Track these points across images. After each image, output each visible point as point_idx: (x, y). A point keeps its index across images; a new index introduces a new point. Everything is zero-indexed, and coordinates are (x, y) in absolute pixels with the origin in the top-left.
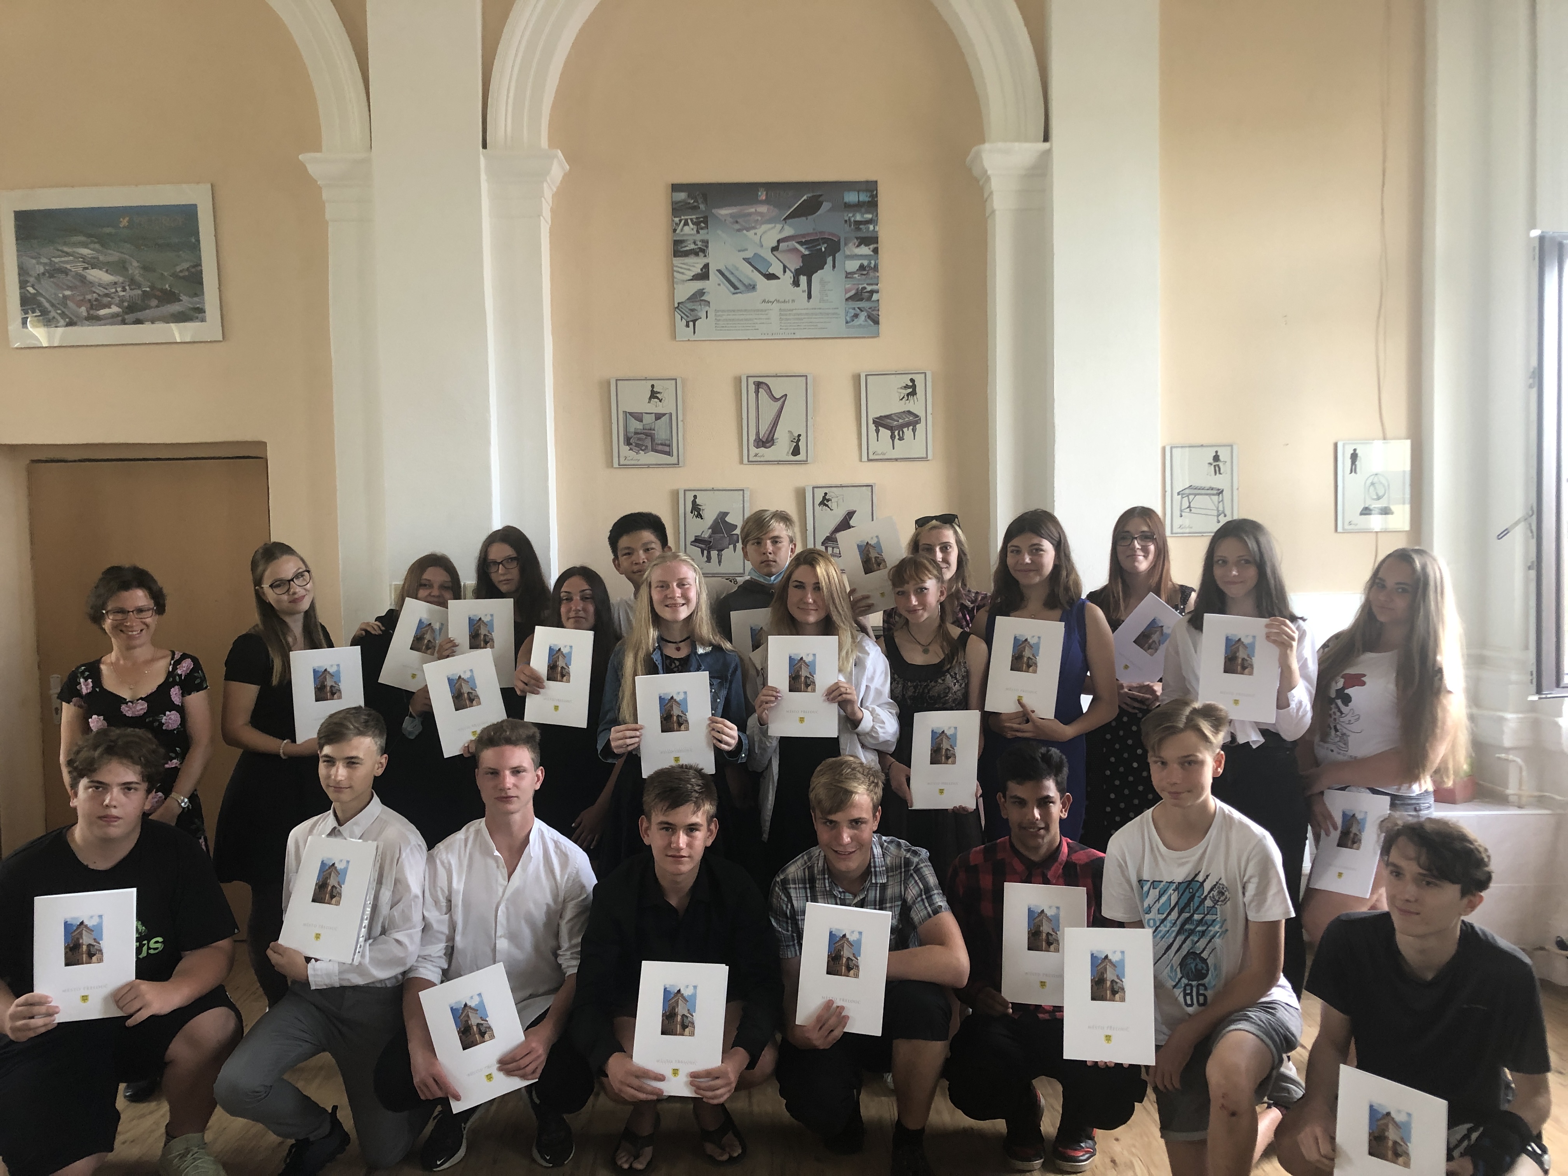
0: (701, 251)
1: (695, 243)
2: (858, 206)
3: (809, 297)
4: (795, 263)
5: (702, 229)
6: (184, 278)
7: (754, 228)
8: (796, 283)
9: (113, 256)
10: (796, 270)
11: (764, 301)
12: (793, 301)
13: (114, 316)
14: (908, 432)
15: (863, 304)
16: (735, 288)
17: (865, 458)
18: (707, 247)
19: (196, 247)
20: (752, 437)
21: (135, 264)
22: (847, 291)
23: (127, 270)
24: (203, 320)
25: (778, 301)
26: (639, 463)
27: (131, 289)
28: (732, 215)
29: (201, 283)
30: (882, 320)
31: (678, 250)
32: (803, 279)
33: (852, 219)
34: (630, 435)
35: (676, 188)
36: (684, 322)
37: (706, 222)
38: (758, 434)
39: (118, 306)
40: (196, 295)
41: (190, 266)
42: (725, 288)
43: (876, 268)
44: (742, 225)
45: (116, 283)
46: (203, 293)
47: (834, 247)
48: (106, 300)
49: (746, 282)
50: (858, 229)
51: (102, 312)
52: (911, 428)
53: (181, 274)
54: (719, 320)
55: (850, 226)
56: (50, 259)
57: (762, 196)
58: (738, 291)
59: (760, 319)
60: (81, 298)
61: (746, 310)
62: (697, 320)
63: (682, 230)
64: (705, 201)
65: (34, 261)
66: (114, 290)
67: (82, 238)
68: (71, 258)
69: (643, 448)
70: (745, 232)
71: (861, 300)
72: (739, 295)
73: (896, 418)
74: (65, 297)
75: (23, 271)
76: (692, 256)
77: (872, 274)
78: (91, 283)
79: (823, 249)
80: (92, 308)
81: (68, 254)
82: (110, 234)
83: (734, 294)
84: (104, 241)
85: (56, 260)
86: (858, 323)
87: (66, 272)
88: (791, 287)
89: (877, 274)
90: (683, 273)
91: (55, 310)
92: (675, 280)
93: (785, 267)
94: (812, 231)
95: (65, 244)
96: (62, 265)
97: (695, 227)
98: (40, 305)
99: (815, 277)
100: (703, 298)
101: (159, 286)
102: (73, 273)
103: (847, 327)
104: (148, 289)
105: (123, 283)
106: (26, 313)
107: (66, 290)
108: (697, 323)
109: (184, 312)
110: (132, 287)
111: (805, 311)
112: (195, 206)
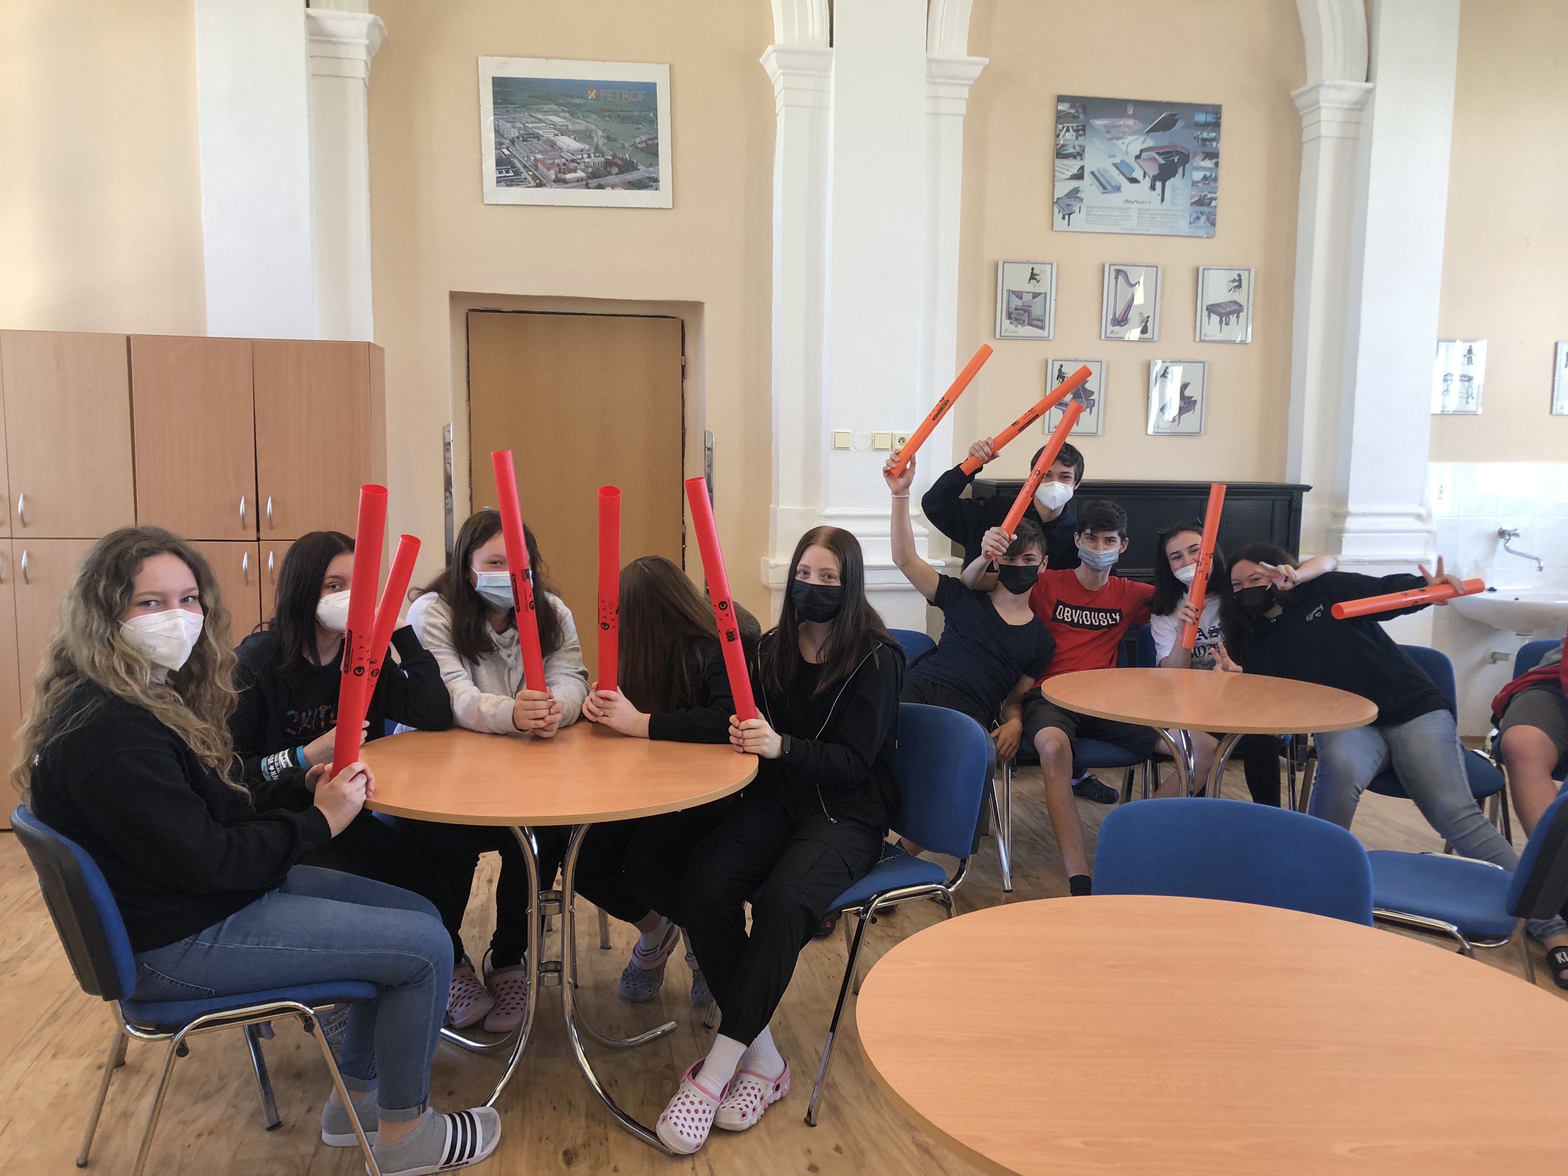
0: (1079, 155)
1: (1074, 147)
2: (1205, 126)
3: (1163, 200)
4: (1153, 171)
5: (1080, 135)
6: (642, 149)
7: (1122, 138)
8: (1153, 188)
9: (582, 125)
10: (1154, 176)
11: (1126, 201)
12: (1150, 202)
13: (578, 180)
14: (1233, 318)
15: (1204, 209)
16: (1104, 188)
17: (1198, 339)
18: (1084, 151)
19: (653, 122)
20: (1110, 317)
21: (600, 133)
22: (1192, 197)
23: (592, 138)
24: (656, 189)
25: (1138, 202)
26: (1017, 335)
27: (595, 156)
28: (1105, 126)
29: (658, 155)
30: (1217, 224)
31: (1060, 153)
32: (1159, 185)
33: (1200, 137)
34: (1011, 311)
35: (1061, 99)
36: (1061, 215)
37: (1084, 130)
38: (1115, 314)
39: (583, 171)
40: (651, 165)
41: (648, 139)
42: (1096, 189)
43: (1216, 180)
44: (1111, 134)
45: (582, 150)
46: (658, 165)
47: (1185, 159)
48: (572, 165)
49: (1114, 184)
50: (1205, 145)
51: (569, 176)
52: (1235, 315)
53: (639, 146)
54: (1090, 215)
55: (1198, 142)
56: (524, 124)
57: (1130, 111)
58: (1106, 191)
59: (1122, 216)
60: (552, 161)
61: (1111, 208)
62: (1072, 213)
63: (1064, 136)
64: (1084, 111)
65: (509, 125)
66: (580, 156)
67: (555, 107)
68: (543, 124)
69: (1021, 322)
70: (1114, 141)
71: (1203, 205)
72: (1107, 194)
73: (1224, 306)
74: (535, 159)
75: (498, 132)
76: (1071, 159)
77: (1212, 184)
78: (560, 149)
79: (1176, 160)
80: (560, 172)
81: (541, 121)
82: (579, 105)
83: (1103, 193)
84: (574, 111)
85: (530, 125)
86: (1199, 225)
87: (538, 137)
88: (1149, 190)
89: (1216, 184)
90: (1063, 173)
91: (527, 172)
92: (1056, 178)
93: (1145, 174)
94: (1167, 144)
95: (538, 111)
96: (534, 130)
97: (1074, 134)
98: (513, 166)
99: (1168, 184)
100: (1078, 195)
101: (620, 155)
102: (544, 138)
103: (1190, 228)
104: (610, 158)
105: (588, 150)
106: (500, 173)
107: (537, 153)
108: (1071, 216)
109: (640, 181)
110: (597, 155)
111: (1158, 212)
112: (655, 84)
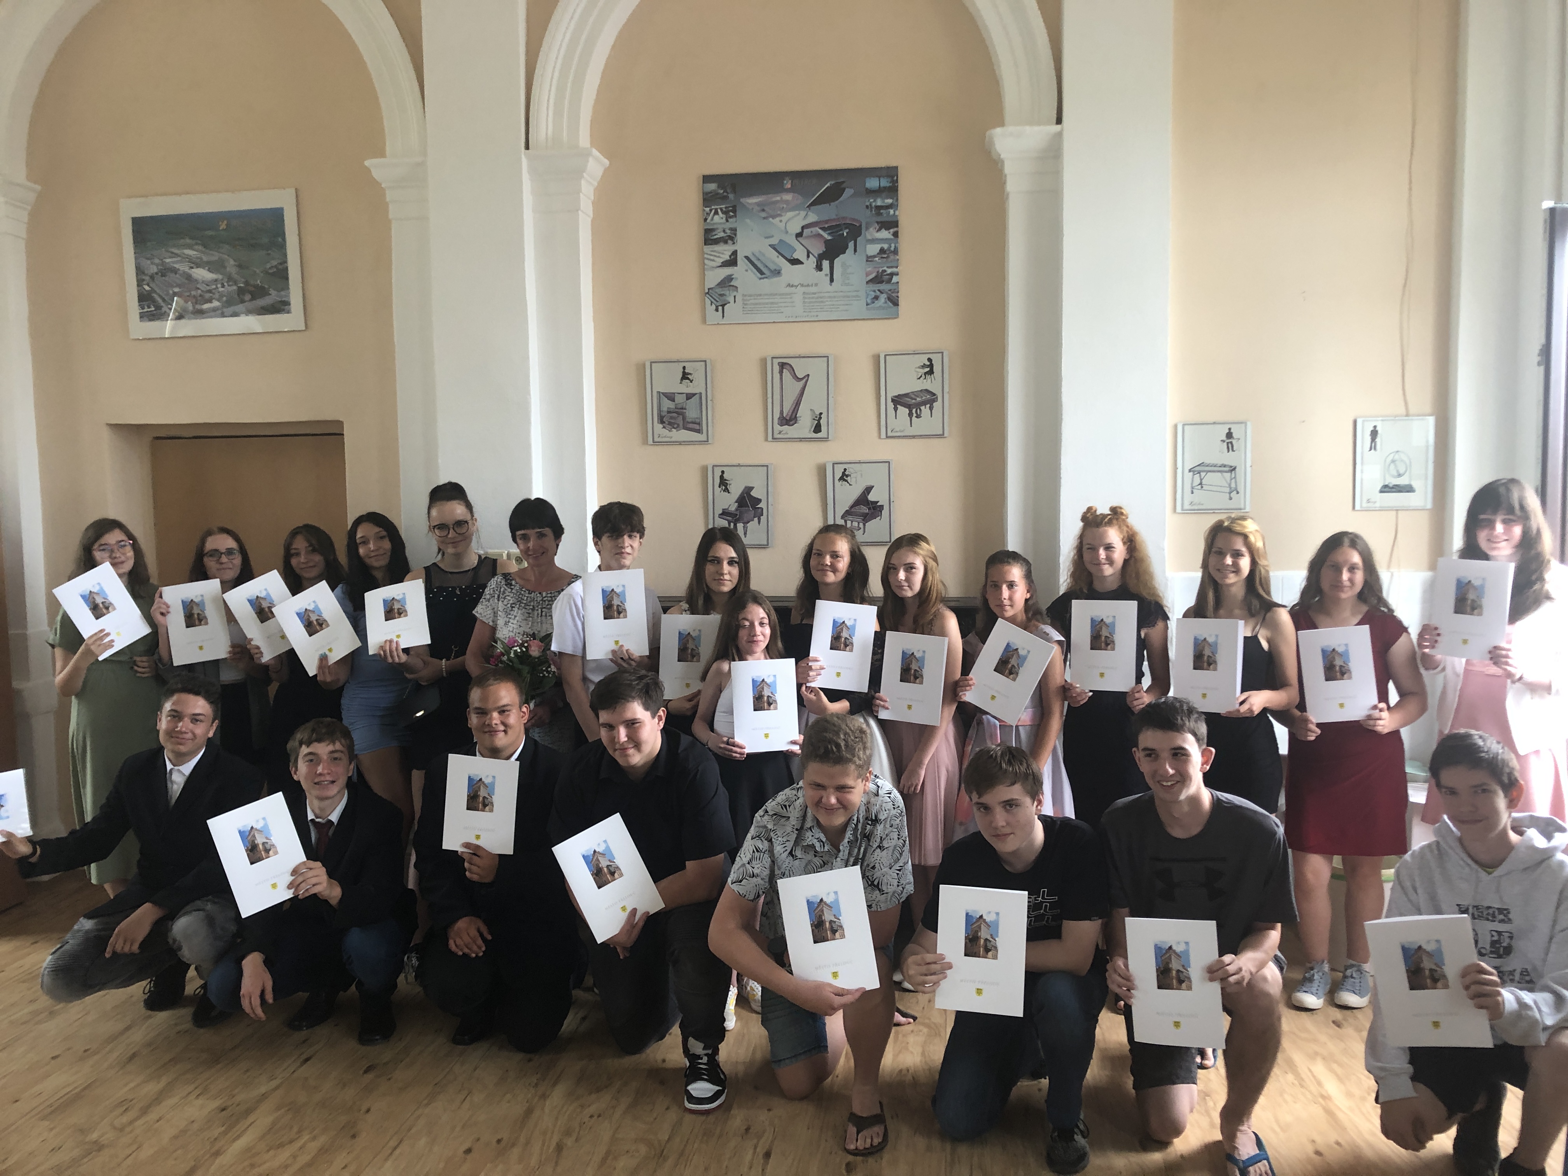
0: (731, 238)
1: (724, 231)
2: (879, 192)
3: (832, 280)
4: (818, 248)
5: (731, 217)
6: (273, 274)
7: (780, 215)
8: (819, 268)
9: (215, 256)
10: (819, 255)
11: (789, 285)
12: (816, 284)
13: (214, 310)
14: (925, 410)
15: (883, 287)
16: (761, 273)
17: (883, 435)
18: (735, 235)
19: (282, 246)
20: (777, 415)
21: (232, 262)
22: (867, 275)
23: (225, 267)
24: (289, 312)
25: (802, 285)
26: (672, 440)
27: (229, 286)
28: (758, 204)
29: (287, 279)
30: (901, 302)
31: (709, 238)
32: (826, 264)
33: (874, 204)
34: (663, 414)
35: (707, 179)
36: (714, 307)
37: (734, 211)
38: (782, 412)
39: (218, 301)
40: (282, 290)
41: (278, 264)
42: (752, 275)
43: (896, 252)
44: (768, 213)
45: (216, 280)
46: (288, 288)
47: (856, 231)
48: (208, 296)
49: (772, 267)
50: (880, 214)
51: (206, 306)
52: (928, 406)
53: (271, 271)
54: (746, 304)
55: (871, 211)
56: (162, 260)
57: (788, 184)
58: (763, 276)
59: (784, 302)
60: (188, 294)
61: (771, 294)
62: (726, 304)
63: (712, 219)
64: (734, 191)
65: (149, 262)
66: (214, 287)
67: (188, 241)
68: (179, 259)
69: (675, 426)
70: (771, 219)
71: (881, 282)
72: (765, 280)
73: (913, 396)
74: (175, 293)
75: (139, 271)
76: (722, 244)
77: (892, 257)
78: (196, 280)
79: (845, 234)
80: (197, 303)
81: (177, 255)
82: (211, 237)
83: (760, 279)
84: (207, 244)
85: (168, 260)
86: (878, 305)
87: (175, 271)
88: (814, 271)
89: (898, 257)
91: (167, 306)
92: (706, 267)
93: (808, 253)
94: (834, 217)
95: (174, 246)
96: (172, 265)
97: (724, 216)
98: (154, 301)
99: (838, 262)
100: (732, 283)
101: (252, 282)
102: (181, 272)
103: (868, 309)
104: (242, 285)
105: (222, 280)
106: (143, 308)
107: (176, 287)
108: (726, 307)
109: (273, 305)
110: (230, 283)
111: (826, 295)
112: (282, 209)
